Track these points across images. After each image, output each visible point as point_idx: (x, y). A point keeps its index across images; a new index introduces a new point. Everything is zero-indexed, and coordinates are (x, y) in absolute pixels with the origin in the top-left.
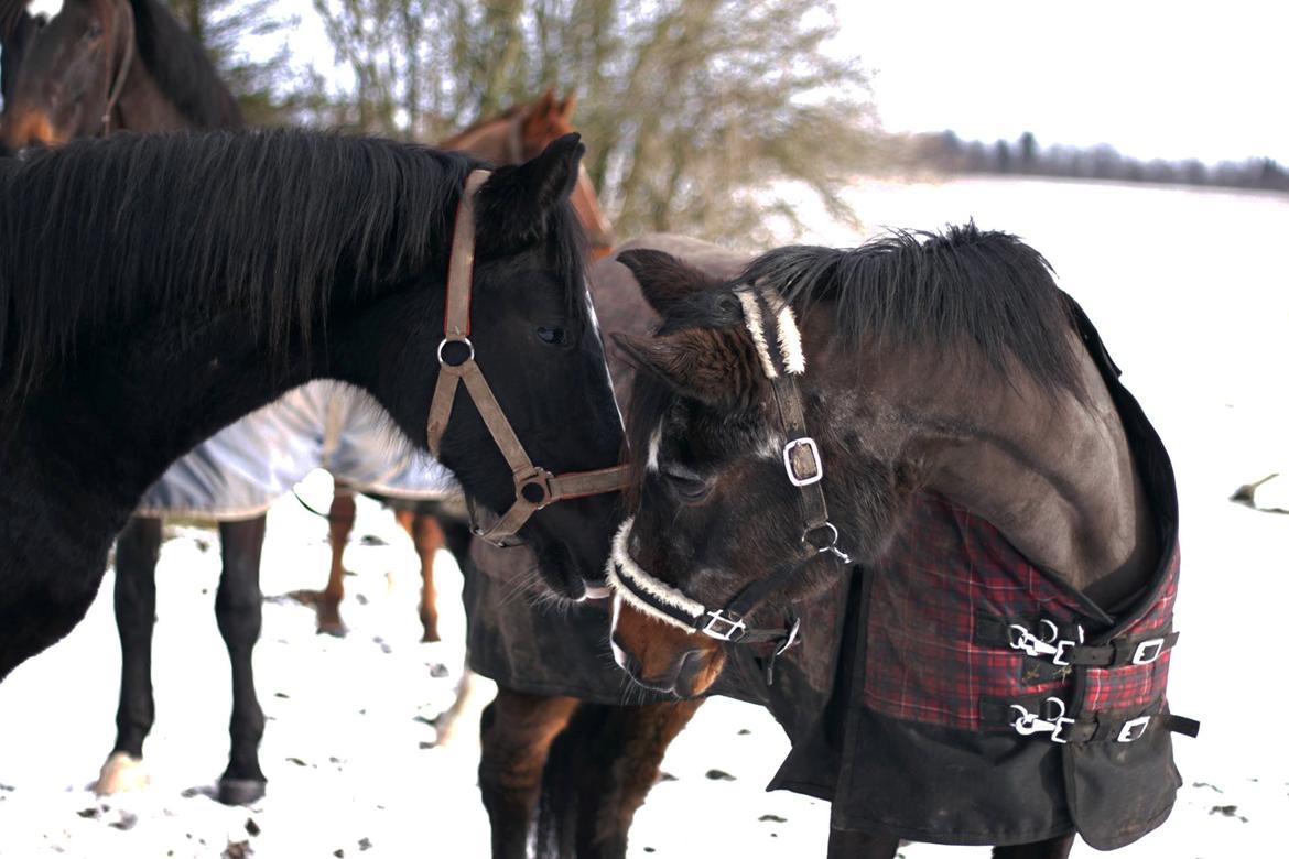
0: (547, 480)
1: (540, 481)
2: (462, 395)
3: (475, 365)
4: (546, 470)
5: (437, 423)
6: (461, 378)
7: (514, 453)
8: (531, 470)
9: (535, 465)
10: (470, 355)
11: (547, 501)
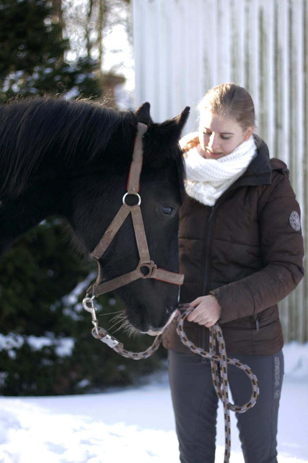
0: (153, 268)
1: (150, 267)
2: (129, 219)
3: (139, 208)
4: (155, 263)
5: (112, 230)
6: (131, 212)
7: (144, 251)
8: (149, 261)
9: (151, 259)
10: (138, 202)
11: (148, 276)
